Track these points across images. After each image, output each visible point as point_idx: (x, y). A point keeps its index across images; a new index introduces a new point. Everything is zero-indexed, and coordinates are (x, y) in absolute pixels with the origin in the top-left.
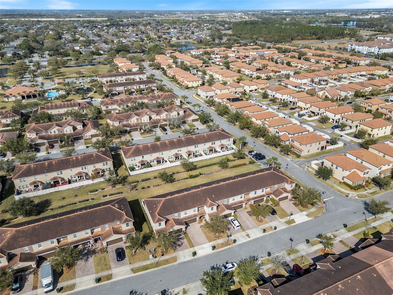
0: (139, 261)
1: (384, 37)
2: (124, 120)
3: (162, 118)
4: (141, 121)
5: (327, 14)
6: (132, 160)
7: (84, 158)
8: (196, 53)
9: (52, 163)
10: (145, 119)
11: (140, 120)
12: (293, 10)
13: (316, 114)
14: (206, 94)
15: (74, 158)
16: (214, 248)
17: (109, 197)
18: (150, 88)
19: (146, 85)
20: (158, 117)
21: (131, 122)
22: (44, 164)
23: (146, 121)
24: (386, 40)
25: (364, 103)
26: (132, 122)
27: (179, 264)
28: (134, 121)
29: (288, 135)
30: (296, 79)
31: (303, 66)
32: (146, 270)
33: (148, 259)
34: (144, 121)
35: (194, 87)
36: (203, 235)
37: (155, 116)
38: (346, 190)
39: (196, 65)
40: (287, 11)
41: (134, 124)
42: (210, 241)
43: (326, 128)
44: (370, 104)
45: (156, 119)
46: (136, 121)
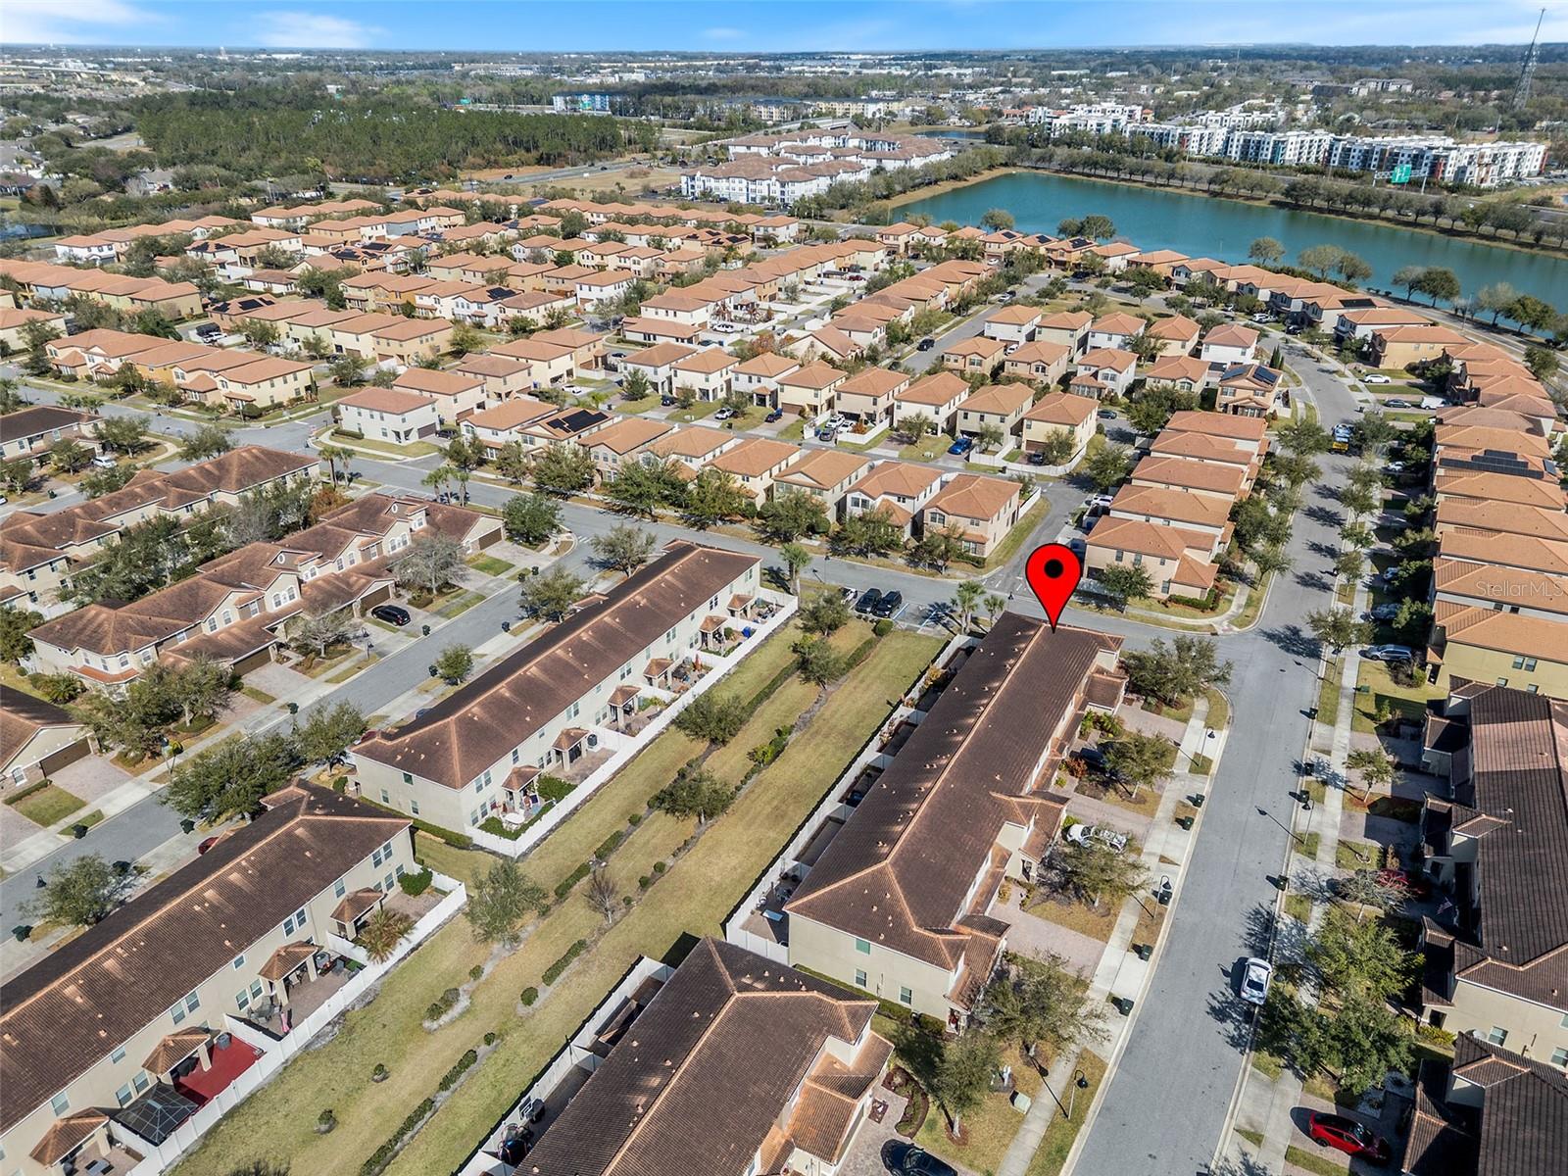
0: (1006, 1146)
1: (749, 147)
2: (177, 627)
3: (347, 567)
4: (262, 607)
5: (457, 67)
6: (479, 788)
7: (263, 874)
8: (95, 250)
9: (107, 974)
10: (281, 595)
11: (255, 606)
12: (308, 52)
13: (864, 417)
14: (404, 420)
15: (210, 894)
16: (1141, 951)
17: (550, 989)
18: (66, 446)
19: (31, 441)
20: (331, 569)
21: (213, 628)
22: (57, 1002)
23: (286, 603)
24: (758, 155)
25: (952, 358)
26: (221, 626)
27: (1121, 1065)
28: (228, 621)
29: (901, 504)
30: (671, 313)
31: (629, 263)
32: (1064, 1159)
33: (1021, 1118)
34: (278, 604)
35: (280, 406)
36: (1064, 930)
37: (312, 565)
38: (1194, 617)
39: (173, 306)
40: (291, 56)
41: (235, 631)
42: (1104, 936)
43: (935, 458)
44: (973, 357)
45: (325, 580)
46: (236, 618)
